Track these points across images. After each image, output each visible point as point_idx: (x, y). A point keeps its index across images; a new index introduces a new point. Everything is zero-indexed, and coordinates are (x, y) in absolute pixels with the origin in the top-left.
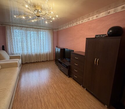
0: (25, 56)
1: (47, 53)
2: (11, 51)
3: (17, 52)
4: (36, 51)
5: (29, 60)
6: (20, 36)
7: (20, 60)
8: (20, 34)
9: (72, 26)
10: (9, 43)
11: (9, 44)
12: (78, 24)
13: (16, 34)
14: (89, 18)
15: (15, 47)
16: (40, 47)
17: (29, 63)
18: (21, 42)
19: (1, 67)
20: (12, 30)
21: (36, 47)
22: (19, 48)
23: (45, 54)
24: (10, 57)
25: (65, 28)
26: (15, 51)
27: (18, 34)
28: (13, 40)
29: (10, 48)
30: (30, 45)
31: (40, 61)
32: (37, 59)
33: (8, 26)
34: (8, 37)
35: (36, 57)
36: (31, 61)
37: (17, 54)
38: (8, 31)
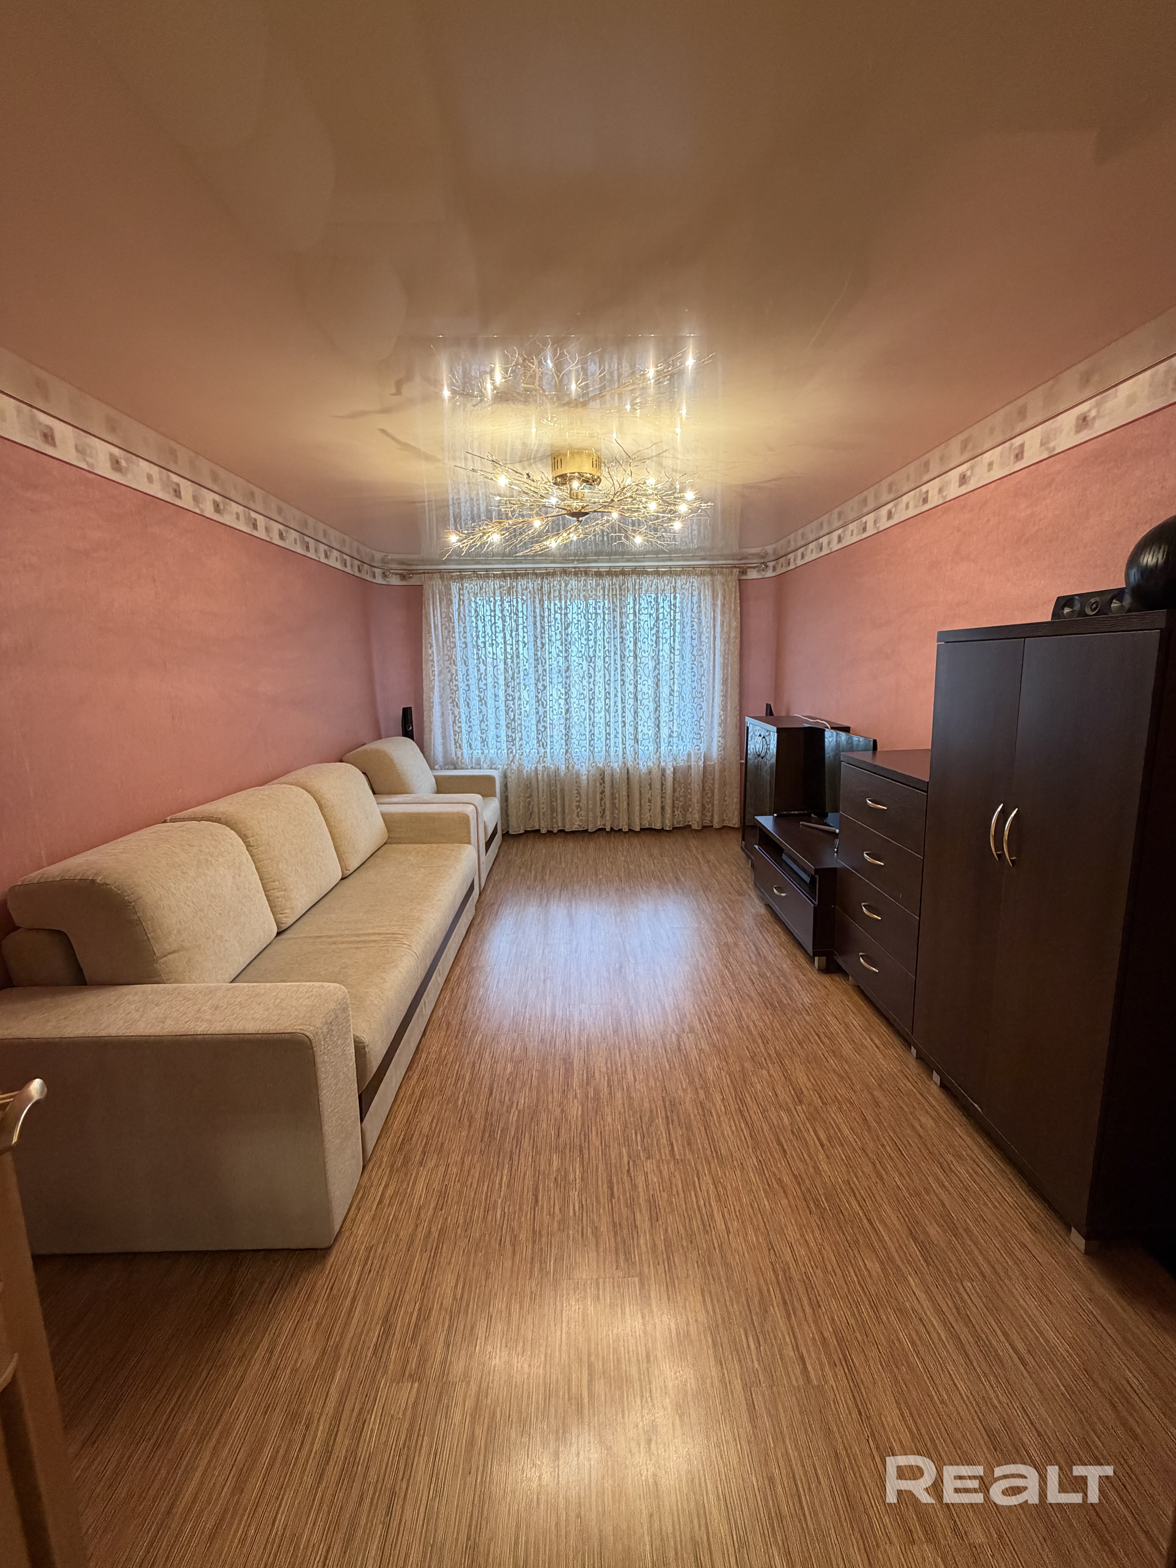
0: (529, 779)
1: (681, 763)
2: (444, 744)
3: (477, 753)
4: (600, 745)
5: (553, 810)
6: (500, 640)
7: (494, 804)
8: (500, 623)
9: (884, 524)
10: (436, 689)
11: (436, 699)
12: (934, 500)
13: (480, 625)
14: (1017, 441)
15: (469, 719)
16: (629, 718)
17: (550, 832)
18: (507, 685)
19: (389, 831)
20: (455, 606)
21: (600, 718)
22: (492, 721)
23: (669, 772)
24: (436, 777)
25: (835, 546)
26: (465, 745)
27: (488, 631)
28: (460, 668)
29: (443, 723)
30: (562, 702)
31: (626, 829)
32: (608, 813)
33: (437, 584)
34: (433, 653)
35: (602, 792)
36: (564, 819)
37: (479, 765)
38: (434, 616)
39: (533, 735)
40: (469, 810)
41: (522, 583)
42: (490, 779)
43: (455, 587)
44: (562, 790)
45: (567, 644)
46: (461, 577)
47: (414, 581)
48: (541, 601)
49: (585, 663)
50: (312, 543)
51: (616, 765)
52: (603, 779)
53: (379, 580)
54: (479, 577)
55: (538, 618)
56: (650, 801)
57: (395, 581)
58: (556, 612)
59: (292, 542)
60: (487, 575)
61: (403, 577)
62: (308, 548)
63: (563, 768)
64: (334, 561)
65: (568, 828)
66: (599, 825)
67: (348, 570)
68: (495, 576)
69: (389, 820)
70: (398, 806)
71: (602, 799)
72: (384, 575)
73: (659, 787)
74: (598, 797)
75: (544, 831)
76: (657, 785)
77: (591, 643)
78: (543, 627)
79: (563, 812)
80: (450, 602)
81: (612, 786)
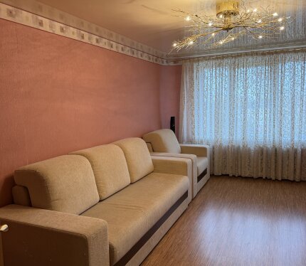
2: (187, 133)
5: (236, 166)
6: (214, 87)
7: (205, 160)
8: (214, 80)
10: (185, 109)
11: (185, 113)
13: (206, 81)
15: (198, 122)
16: (277, 123)
17: (234, 176)
18: (216, 107)
19: (154, 167)
22: (208, 124)
23: (299, 151)
27: (209, 83)
28: (196, 100)
29: (188, 123)
30: (242, 115)
31: (274, 178)
32: (264, 169)
33: (188, 64)
34: (185, 94)
35: (262, 159)
36: (241, 171)
37: (202, 142)
38: (186, 78)
39: (227, 130)
40: (188, 161)
41: (226, 60)
42: (205, 149)
43: (195, 65)
44: (241, 157)
45: (246, 88)
46: (198, 60)
47: (179, 64)
48: (234, 69)
49: (255, 97)
50: (135, 51)
51: (270, 146)
52: (262, 153)
53: (165, 64)
54: (206, 60)
55: (232, 76)
56: (288, 166)
57: (172, 64)
58: (241, 73)
59: (127, 51)
60: (209, 58)
61: (175, 62)
62: (133, 53)
63: (241, 146)
64: (145, 58)
65: (243, 175)
66: (260, 175)
67: (151, 61)
68: (213, 59)
69: (155, 162)
70: (161, 157)
71: (261, 163)
72: (167, 62)
73: (293, 158)
74: (260, 161)
75: (231, 175)
76: (292, 157)
77: (258, 87)
78: (234, 80)
79: (241, 168)
80: (193, 72)
81: (267, 157)
